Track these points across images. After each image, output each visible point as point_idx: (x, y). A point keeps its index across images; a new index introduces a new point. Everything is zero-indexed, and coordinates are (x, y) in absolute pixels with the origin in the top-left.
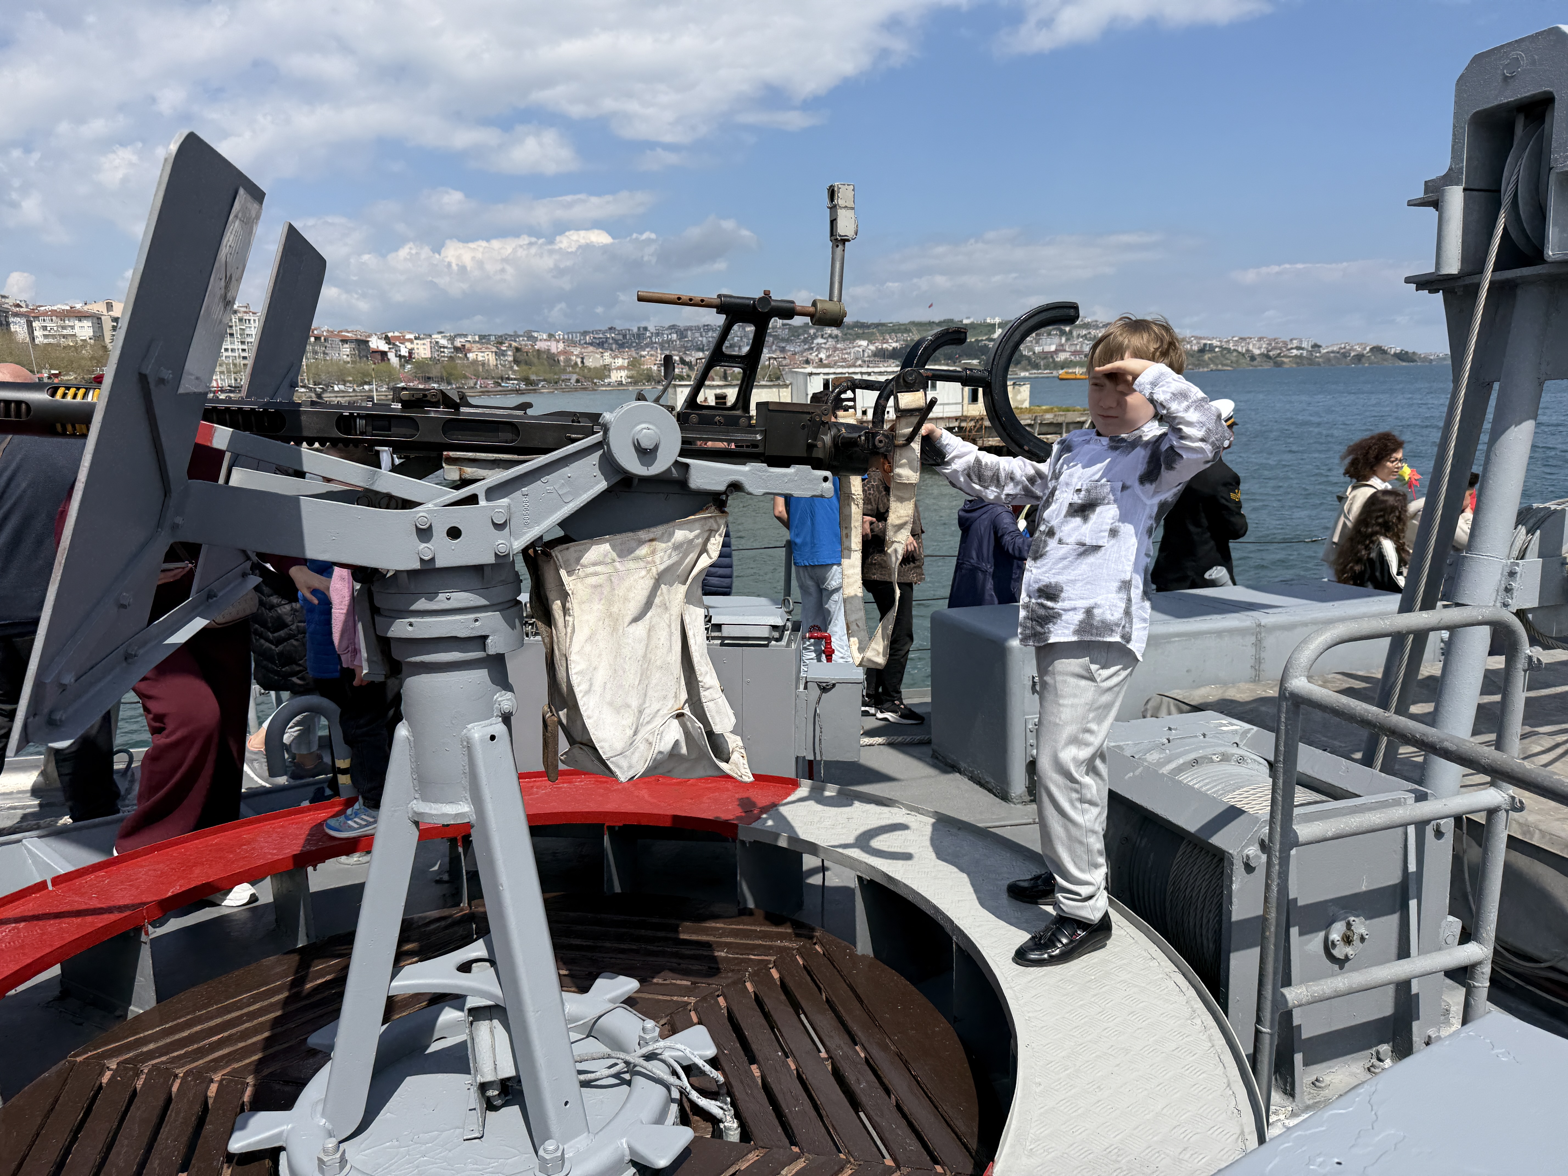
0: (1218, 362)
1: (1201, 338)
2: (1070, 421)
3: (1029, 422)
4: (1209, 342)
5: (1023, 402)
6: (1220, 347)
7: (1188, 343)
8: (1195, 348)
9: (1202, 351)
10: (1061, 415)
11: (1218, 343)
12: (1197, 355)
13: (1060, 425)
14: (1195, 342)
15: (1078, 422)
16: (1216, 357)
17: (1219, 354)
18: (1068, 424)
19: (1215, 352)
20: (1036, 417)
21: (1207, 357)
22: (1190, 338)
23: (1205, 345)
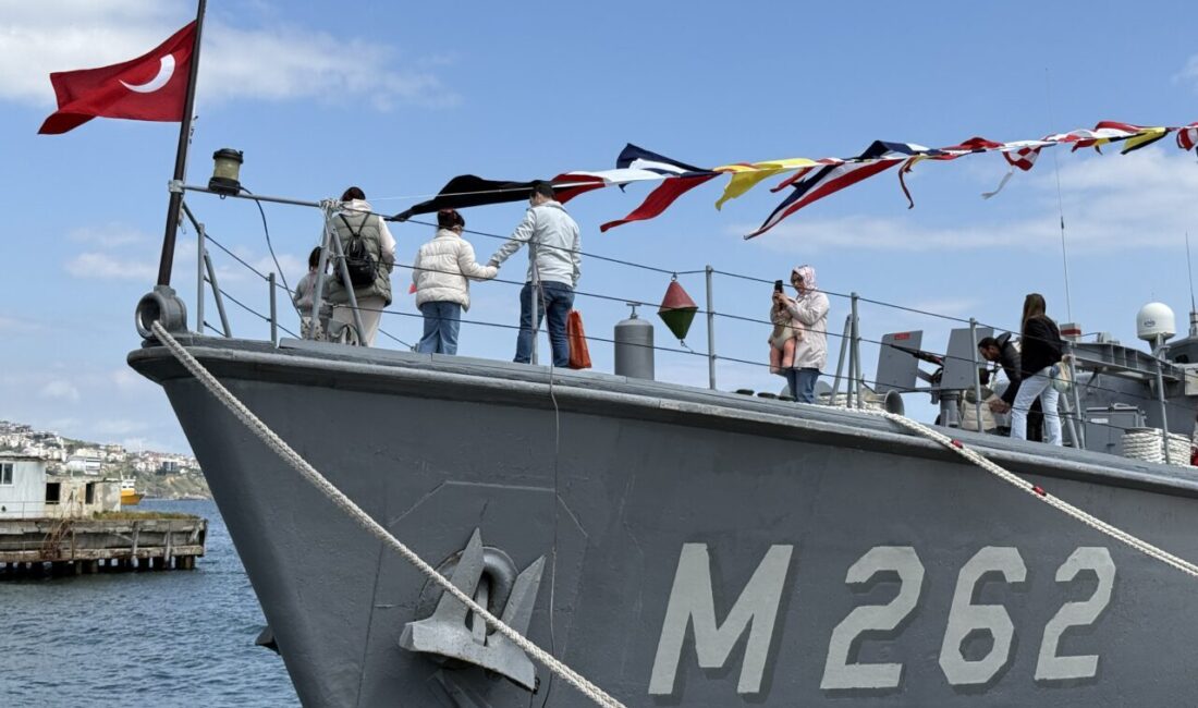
0: (185, 488)
1: (158, 455)
2: (175, 530)
3: (126, 529)
4: (170, 461)
5: (114, 504)
6: (187, 468)
7: (143, 460)
8: (153, 468)
9: (162, 472)
10: (166, 522)
11: (184, 463)
12: (155, 478)
13: (161, 534)
14: (151, 459)
15: (184, 532)
16: (182, 482)
17: (185, 477)
18: (173, 533)
19: (180, 475)
20: (135, 524)
21: (169, 480)
22: (143, 454)
23: (165, 463)
